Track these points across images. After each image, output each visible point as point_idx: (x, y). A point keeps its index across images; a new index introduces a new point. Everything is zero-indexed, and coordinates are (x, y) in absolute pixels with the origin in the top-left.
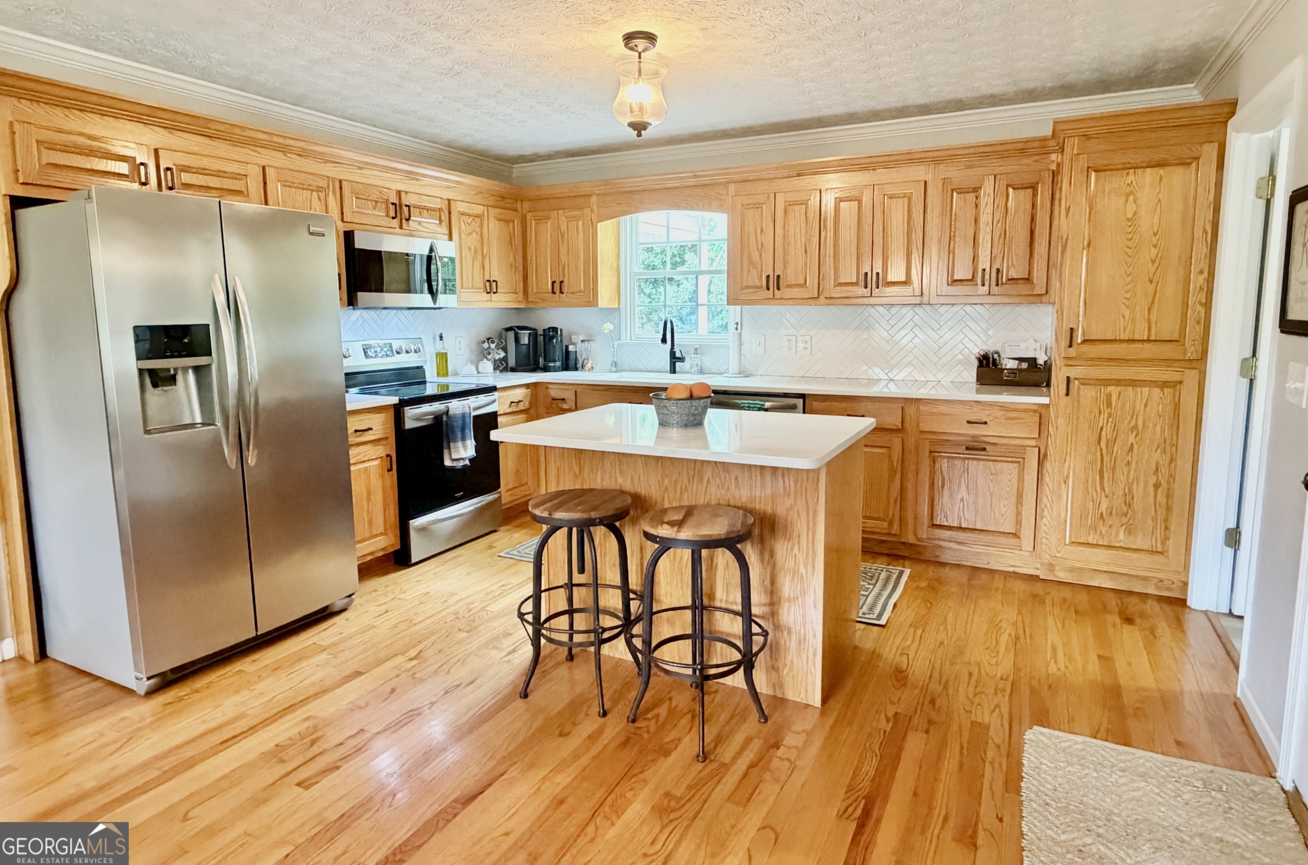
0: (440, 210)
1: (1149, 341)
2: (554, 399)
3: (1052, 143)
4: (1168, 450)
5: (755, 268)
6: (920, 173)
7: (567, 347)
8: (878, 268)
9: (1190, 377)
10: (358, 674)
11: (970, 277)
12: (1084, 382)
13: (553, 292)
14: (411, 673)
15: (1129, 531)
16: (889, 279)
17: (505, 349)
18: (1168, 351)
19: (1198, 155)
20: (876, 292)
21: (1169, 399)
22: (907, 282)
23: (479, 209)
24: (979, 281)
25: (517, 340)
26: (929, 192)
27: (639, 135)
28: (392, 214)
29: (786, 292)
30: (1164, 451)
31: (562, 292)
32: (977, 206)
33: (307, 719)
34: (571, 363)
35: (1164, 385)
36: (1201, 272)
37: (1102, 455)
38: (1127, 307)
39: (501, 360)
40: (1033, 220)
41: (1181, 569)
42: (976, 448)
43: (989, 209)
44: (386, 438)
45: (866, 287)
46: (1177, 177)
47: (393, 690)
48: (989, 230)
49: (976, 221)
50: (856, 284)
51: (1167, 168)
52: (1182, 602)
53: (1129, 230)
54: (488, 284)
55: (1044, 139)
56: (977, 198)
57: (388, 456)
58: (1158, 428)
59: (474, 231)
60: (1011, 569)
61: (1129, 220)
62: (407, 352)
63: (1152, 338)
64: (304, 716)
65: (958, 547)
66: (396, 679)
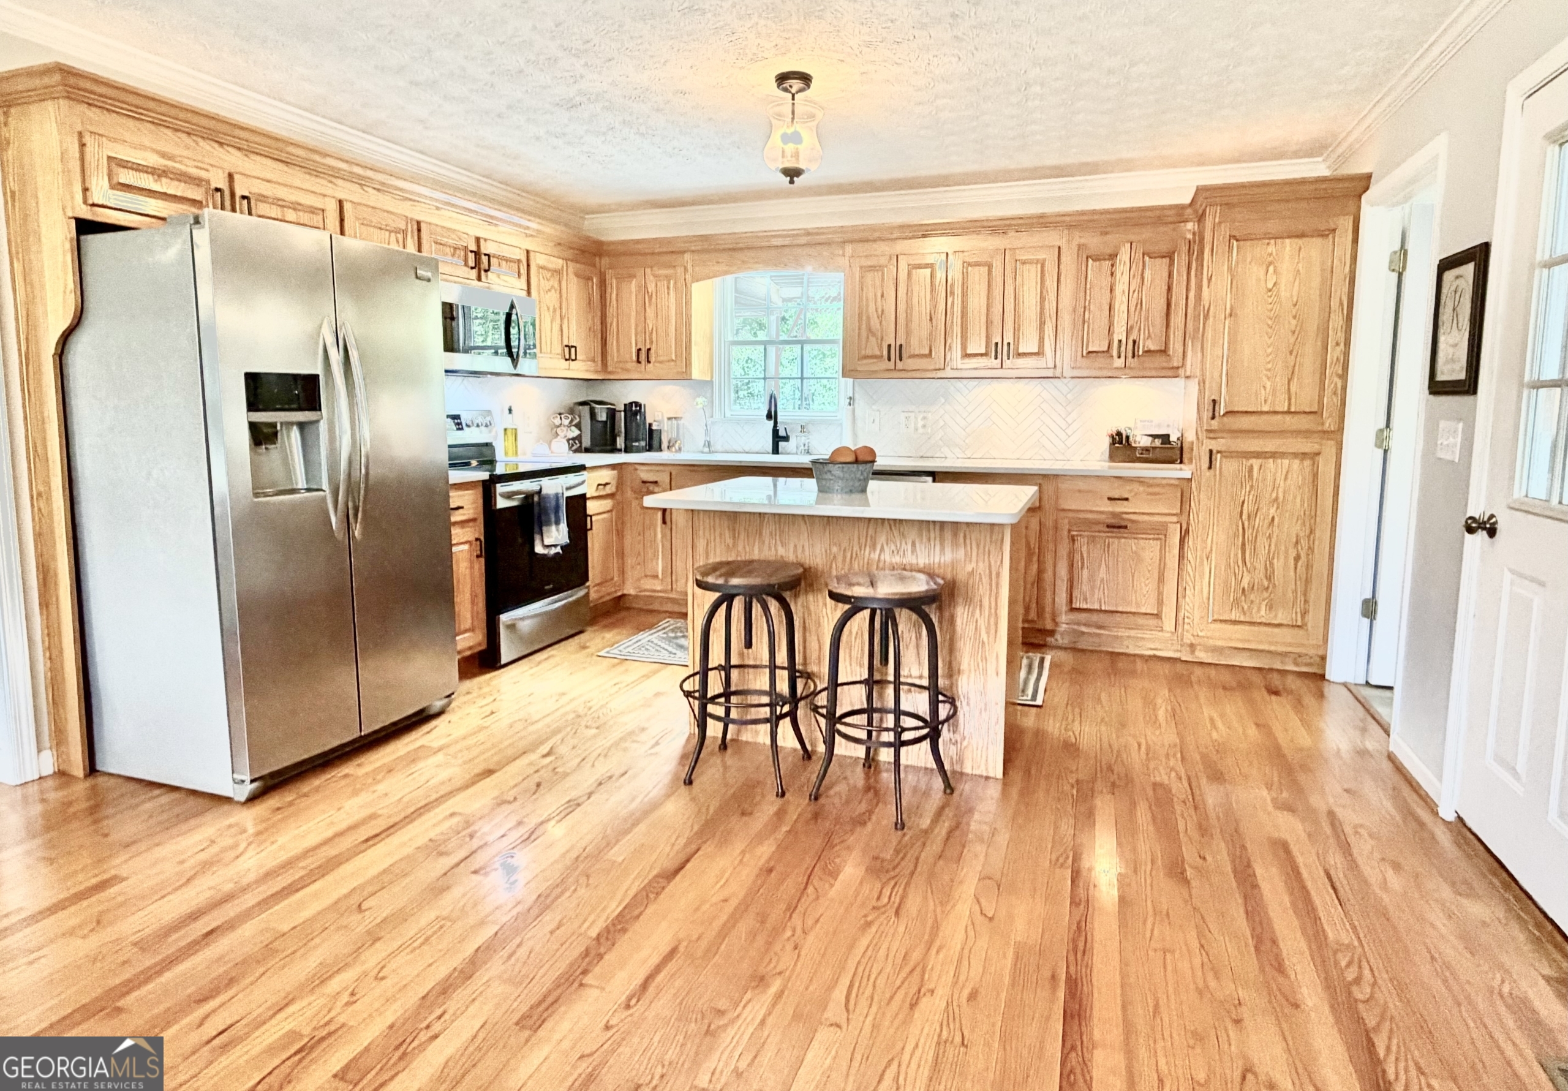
0: (519, 261)
1: (1289, 412)
2: (644, 482)
3: (1189, 211)
4: (1307, 521)
5: (874, 335)
6: (1054, 238)
7: (650, 425)
8: (1009, 338)
9: (1329, 448)
10: (490, 772)
11: (1105, 349)
12: (1228, 454)
13: (639, 362)
14: (551, 767)
15: (1270, 607)
16: (1021, 351)
17: (578, 426)
18: (1304, 423)
19: (1333, 226)
20: (1007, 363)
21: (1308, 470)
22: (1039, 353)
23: (560, 263)
24: (1115, 353)
25: (593, 415)
26: (1063, 259)
27: (792, 182)
28: (471, 263)
29: (909, 363)
30: (1304, 524)
31: (649, 362)
32: (1112, 274)
33: (452, 815)
34: (655, 443)
35: (1304, 456)
36: (1338, 344)
37: (1243, 528)
38: (1268, 378)
39: (574, 439)
40: (1169, 289)
41: (1321, 643)
42: (1117, 526)
43: (1126, 278)
44: (474, 520)
45: (996, 358)
46: (1314, 248)
47: (538, 785)
48: (1125, 299)
49: (1111, 290)
50: (985, 355)
51: (1305, 239)
52: (1322, 677)
53: (1270, 300)
54: (567, 349)
55: (1181, 208)
56: (1112, 266)
57: (477, 539)
58: (1298, 500)
59: (552, 287)
60: (1151, 653)
61: (1270, 290)
62: (478, 426)
63: (1293, 410)
64: (448, 813)
65: (1098, 631)
66: (537, 775)
